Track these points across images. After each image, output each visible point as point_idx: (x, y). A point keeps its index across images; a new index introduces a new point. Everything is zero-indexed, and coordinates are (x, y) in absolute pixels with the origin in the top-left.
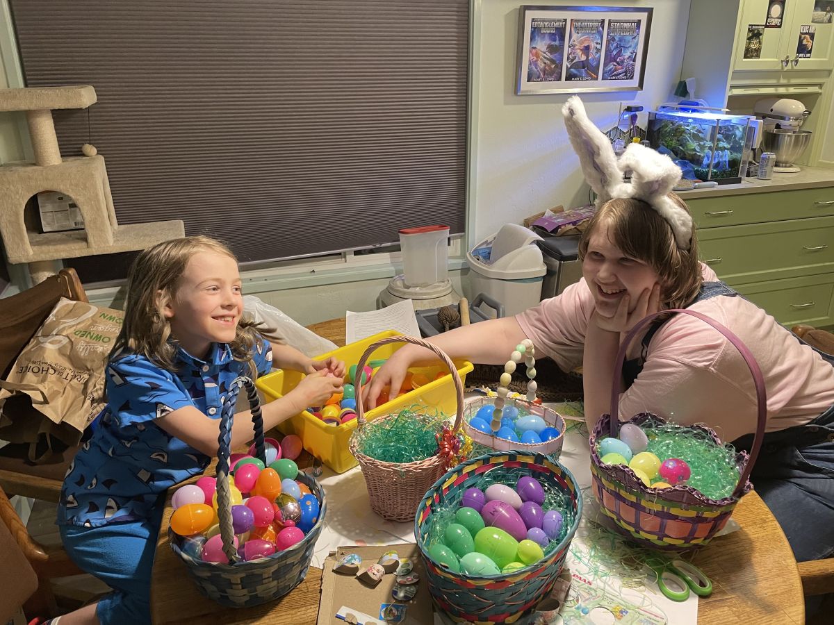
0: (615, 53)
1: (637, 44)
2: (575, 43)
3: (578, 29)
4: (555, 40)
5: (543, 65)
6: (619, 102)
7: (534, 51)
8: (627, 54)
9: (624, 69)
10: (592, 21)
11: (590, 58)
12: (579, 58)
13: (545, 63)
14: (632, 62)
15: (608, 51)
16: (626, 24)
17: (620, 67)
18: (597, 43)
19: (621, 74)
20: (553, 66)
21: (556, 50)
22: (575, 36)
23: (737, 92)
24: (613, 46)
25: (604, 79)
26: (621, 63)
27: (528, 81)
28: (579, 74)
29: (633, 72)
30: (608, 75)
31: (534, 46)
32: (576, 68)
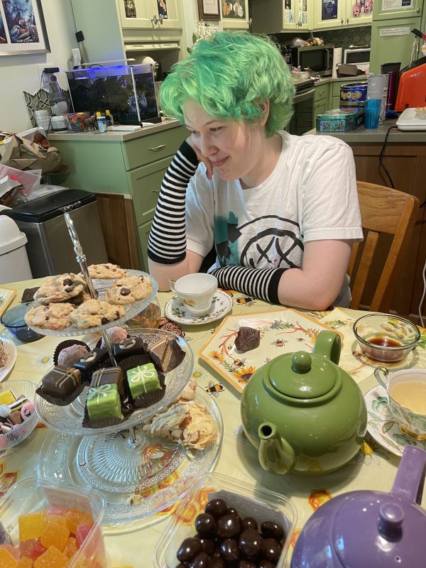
0: (14, 15)
1: (31, 8)
6: (36, 65)
8: (26, 17)
9: (28, 32)
14: (32, 26)
15: (7, 13)
17: (23, 30)
19: (27, 37)
23: (130, 48)
24: (10, 9)
25: (13, 42)
26: (23, 26)
29: (37, 35)
30: (16, 38)
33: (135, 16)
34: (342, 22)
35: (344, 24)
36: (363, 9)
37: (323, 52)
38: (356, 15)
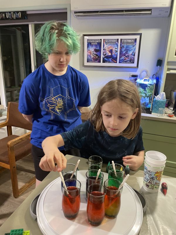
0: (124, 52)
1: (135, 49)
2: (106, 48)
3: (107, 43)
4: (97, 48)
5: (93, 56)
7: (89, 51)
8: (131, 53)
9: (129, 59)
10: (113, 40)
11: (113, 54)
12: (108, 54)
14: (133, 56)
15: (121, 52)
16: (129, 41)
17: (127, 58)
18: (116, 48)
19: (127, 61)
20: (97, 57)
21: (98, 51)
22: (105, 46)
24: (123, 50)
25: (120, 62)
26: (128, 56)
27: (87, 62)
28: (108, 60)
29: (134, 60)
30: (122, 61)
31: (89, 49)
32: (106, 58)
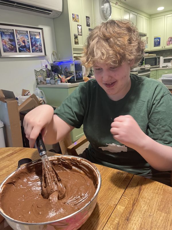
0: (34, 43)
1: (41, 41)
2: (19, 39)
3: (19, 34)
4: (11, 37)
6: (40, 60)
7: (4, 41)
8: (38, 44)
9: (39, 49)
10: (23, 31)
11: (26, 44)
12: (22, 44)
13: (9, 46)
14: (41, 47)
15: (32, 42)
16: (35, 33)
17: (37, 48)
18: (27, 39)
19: (38, 51)
20: (13, 47)
21: (12, 40)
22: (18, 36)
23: (75, 55)
24: (33, 41)
25: (33, 52)
26: (37, 47)
27: (4, 52)
28: (23, 50)
29: (42, 50)
30: (34, 51)
31: (3, 39)
32: (21, 48)
33: (78, 44)
34: (162, 47)
35: (163, 48)
36: (171, 42)
37: (155, 59)
38: (168, 45)
